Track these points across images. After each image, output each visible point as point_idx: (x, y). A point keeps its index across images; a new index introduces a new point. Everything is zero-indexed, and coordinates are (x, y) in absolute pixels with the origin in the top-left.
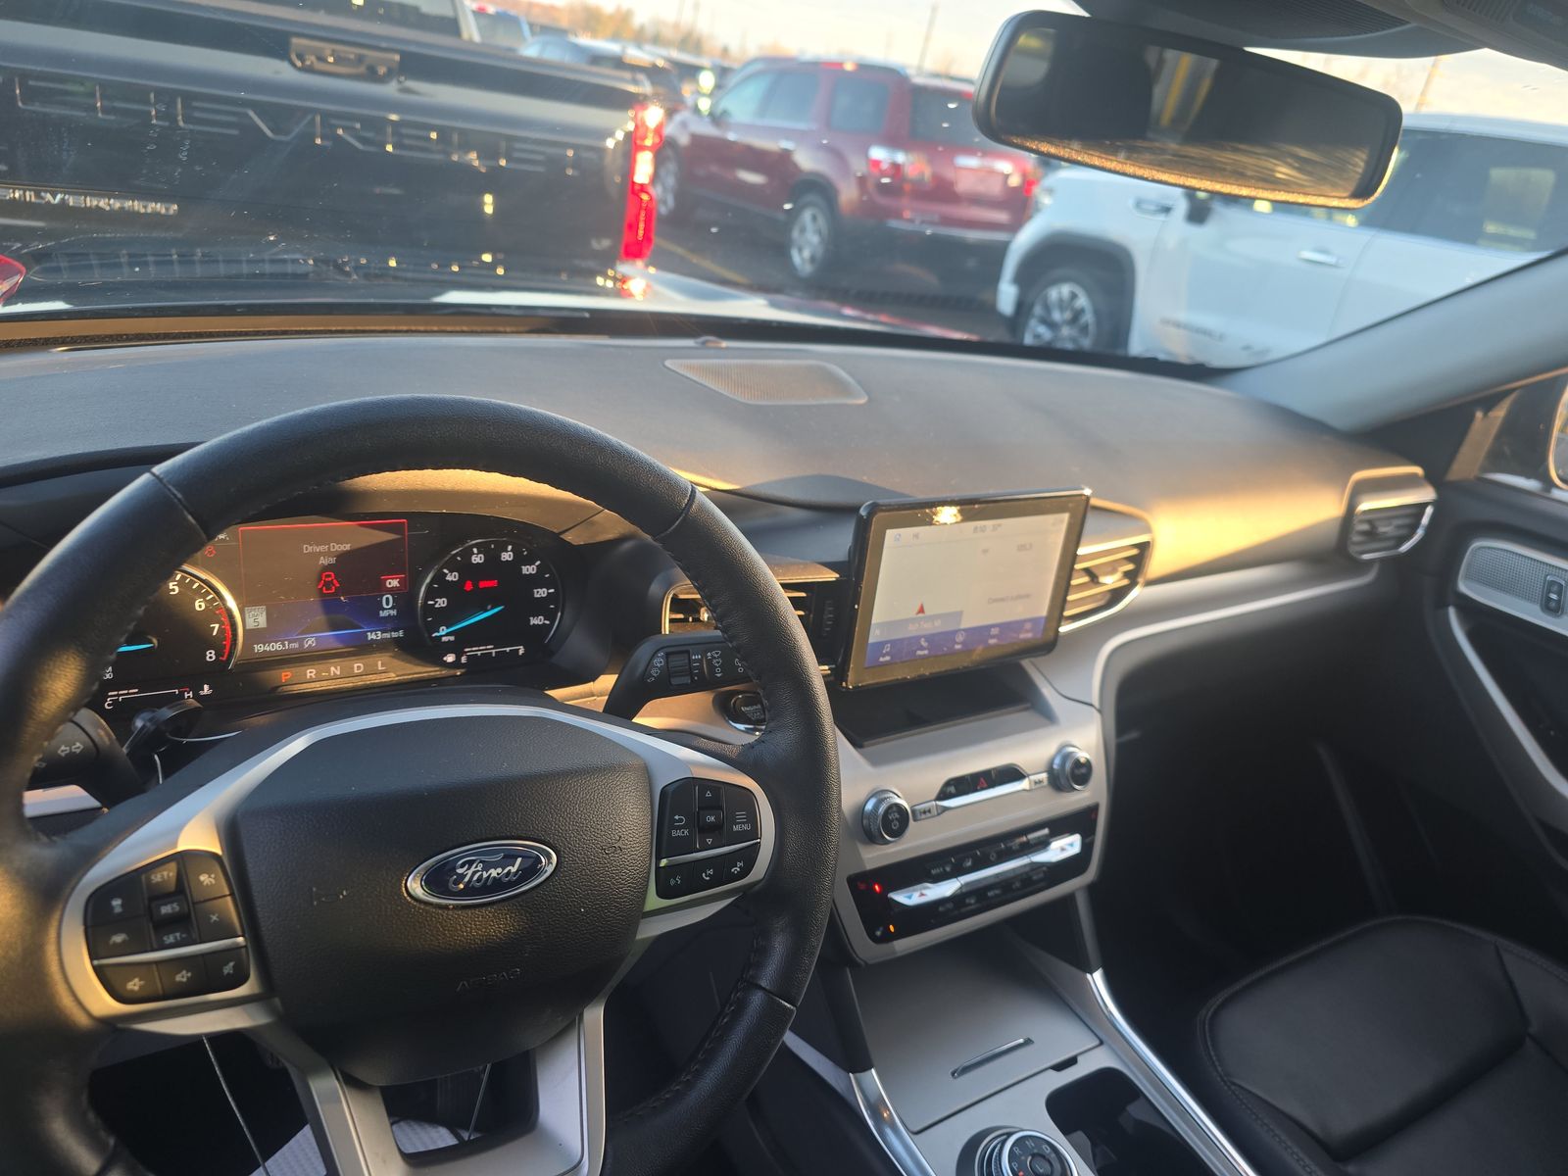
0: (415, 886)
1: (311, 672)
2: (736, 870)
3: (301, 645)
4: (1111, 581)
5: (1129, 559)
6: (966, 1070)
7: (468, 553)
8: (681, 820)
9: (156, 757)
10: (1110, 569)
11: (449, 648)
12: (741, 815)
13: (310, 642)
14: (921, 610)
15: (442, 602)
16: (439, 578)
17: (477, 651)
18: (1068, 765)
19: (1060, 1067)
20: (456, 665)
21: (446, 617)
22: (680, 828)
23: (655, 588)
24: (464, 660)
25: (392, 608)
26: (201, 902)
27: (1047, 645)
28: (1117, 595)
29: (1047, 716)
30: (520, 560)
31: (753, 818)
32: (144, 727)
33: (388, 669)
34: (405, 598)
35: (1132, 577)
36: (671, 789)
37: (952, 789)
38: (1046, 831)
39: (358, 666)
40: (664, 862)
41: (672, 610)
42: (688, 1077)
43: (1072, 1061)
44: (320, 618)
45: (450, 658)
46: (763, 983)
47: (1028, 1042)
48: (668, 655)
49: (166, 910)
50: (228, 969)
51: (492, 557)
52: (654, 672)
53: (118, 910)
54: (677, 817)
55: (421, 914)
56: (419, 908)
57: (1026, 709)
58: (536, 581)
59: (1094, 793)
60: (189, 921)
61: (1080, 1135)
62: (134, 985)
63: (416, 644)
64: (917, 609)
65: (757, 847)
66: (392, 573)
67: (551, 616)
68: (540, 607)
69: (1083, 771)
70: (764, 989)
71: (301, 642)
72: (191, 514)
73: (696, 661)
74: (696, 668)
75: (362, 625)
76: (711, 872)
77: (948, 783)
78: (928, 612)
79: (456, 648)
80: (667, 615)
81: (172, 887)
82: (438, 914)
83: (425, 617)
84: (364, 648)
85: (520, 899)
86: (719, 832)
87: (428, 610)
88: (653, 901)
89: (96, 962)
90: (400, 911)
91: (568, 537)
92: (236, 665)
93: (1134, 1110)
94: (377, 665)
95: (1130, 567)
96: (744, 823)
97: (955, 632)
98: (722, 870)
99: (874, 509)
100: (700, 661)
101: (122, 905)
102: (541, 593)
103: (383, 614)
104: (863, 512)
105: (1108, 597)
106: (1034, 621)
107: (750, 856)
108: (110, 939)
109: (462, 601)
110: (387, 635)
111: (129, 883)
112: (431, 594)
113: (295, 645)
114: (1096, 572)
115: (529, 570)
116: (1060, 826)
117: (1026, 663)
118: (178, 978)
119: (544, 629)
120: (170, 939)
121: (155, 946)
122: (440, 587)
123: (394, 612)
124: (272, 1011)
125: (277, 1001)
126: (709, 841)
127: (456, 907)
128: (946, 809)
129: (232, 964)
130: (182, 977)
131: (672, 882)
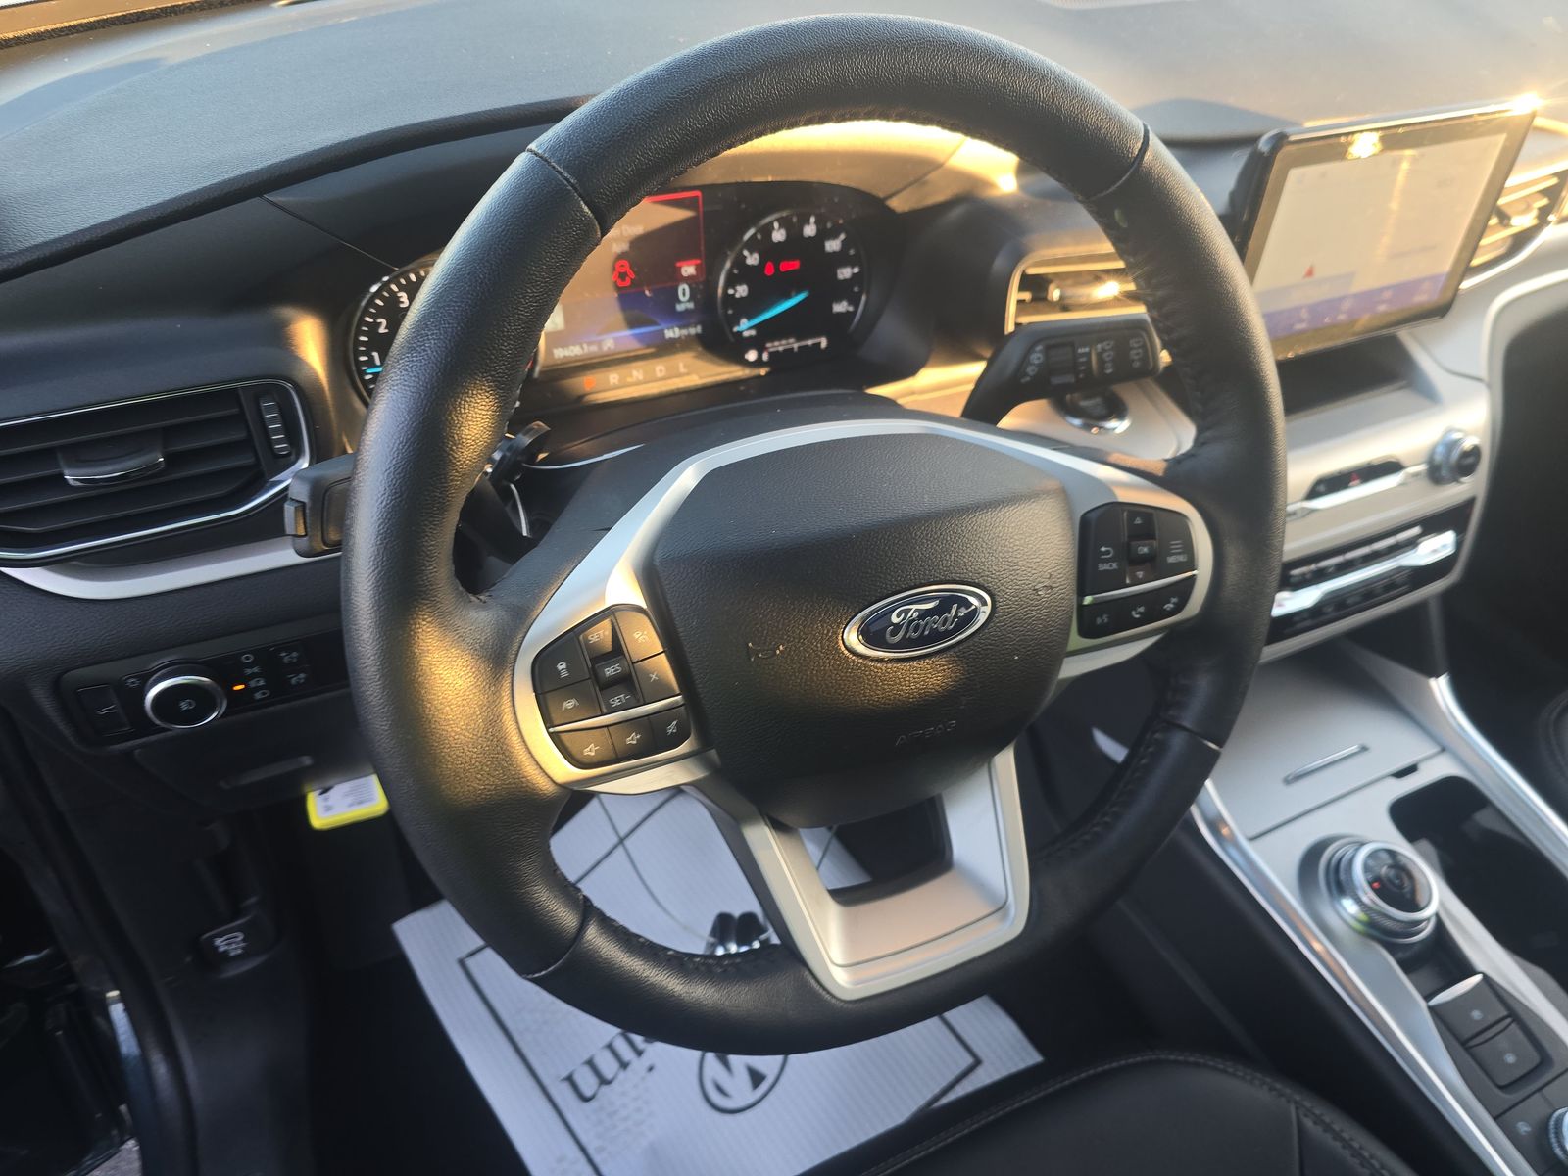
0: (852, 637)
1: (613, 377)
2: (1169, 606)
3: (600, 347)
4: (1522, 222)
5: (1544, 192)
6: (1298, 777)
7: (768, 230)
8: (1108, 552)
9: (513, 487)
10: (1524, 206)
11: (751, 343)
12: (1176, 545)
13: (609, 344)
14: (1310, 273)
15: (742, 291)
16: (740, 261)
17: (779, 346)
18: (1455, 455)
19: (1401, 774)
20: (759, 363)
21: (748, 308)
22: (1107, 561)
23: (999, 263)
24: (765, 356)
25: (689, 301)
26: (638, 662)
27: (1440, 311)
28: (1521, 240)
29: (1428, 395)
30: (824, 235)
31: (1188, 548)
32: (502, 458)
33: (692, 371)
34: (703, 288)
35: (1543, 214)
36: (1093, 516)
37: (1322, 488)
38: (1416, 531)
39: (659, 367)
40: (1088, 600)
41: (1022, 288)
42: (1107, 819)
43: (1411, 770)
44: (617, 315)
45: (752, 356)
46: (1187, 724)
47: (1364, 749)
48: (1048, 349)
49: (610, 671)
50: (672, 729)
51: (794, 233)
52: (1031, 370)
53: (565, 674)
54: (1103, 549)
55: (860, 668)
56: (858, 663)
57: (1401, 388)
58: (840, 258)
59: (1473, 487)
60: (631, 683)
61: (1425, 844)
62: (590, 751)
63: (718, 342)
64: (1304, 272)
65: (1192, 579)
66: (686, 257)
67: (854, 301)
68: (844, 290)
69: (1470, 460)
70: (1184, 729)
71: (599, 343)
72: (586, 203)
73: (1083, 355)
74: (1083, 363)
75: (658, 321)
76: (1141, 609)
77: (1320, 482)
78: (1318, 274)
79: (758, 343)
80: (1014, 296)
81: (608, 645)
82: (876, 668)
83: (726, 308)
84: (665, 348)
85: (957, 649)
86: (1155, 565)
87: (729, 300)
88: (1075, 641)
89: (551, 730)
90: (839, 666)
91: (897, 204)
92: (541, 373)
93: (1483, 818)
94: (678, 368)
95: (1545, 201)
96: (1179, 553)
97: (1341, 299)
98: (1154, 606)
99: (1280, 140)
100: (1088, 355)
101: (568, 669)
102: (845, 273)
103: (680, 307)
104: (1263, 146)
105: (1509, 243)
106: (1433, 279)
107: (1185, 589)
108: (562, 706)
109: (766, 288)
110: (685, 332)
111: (569, 643)
112: (732, 282)
113: (594, 348)
114: (1508, 210)
115: (833, 245)
116: (1432, 524)
117: (1404, 335)
118: (629, 741)
119: (847, 316)
120: (616, 702)
121: (605, 711)
122: (742, 274)
123: (691, 305)
124: (707, 764)
125: (713, 753)
126: (1140, 574)
127: (891, 660)
128: (1313, 511)
129: (675, 723)
130: (633, 739)
131: (1099, 621)
